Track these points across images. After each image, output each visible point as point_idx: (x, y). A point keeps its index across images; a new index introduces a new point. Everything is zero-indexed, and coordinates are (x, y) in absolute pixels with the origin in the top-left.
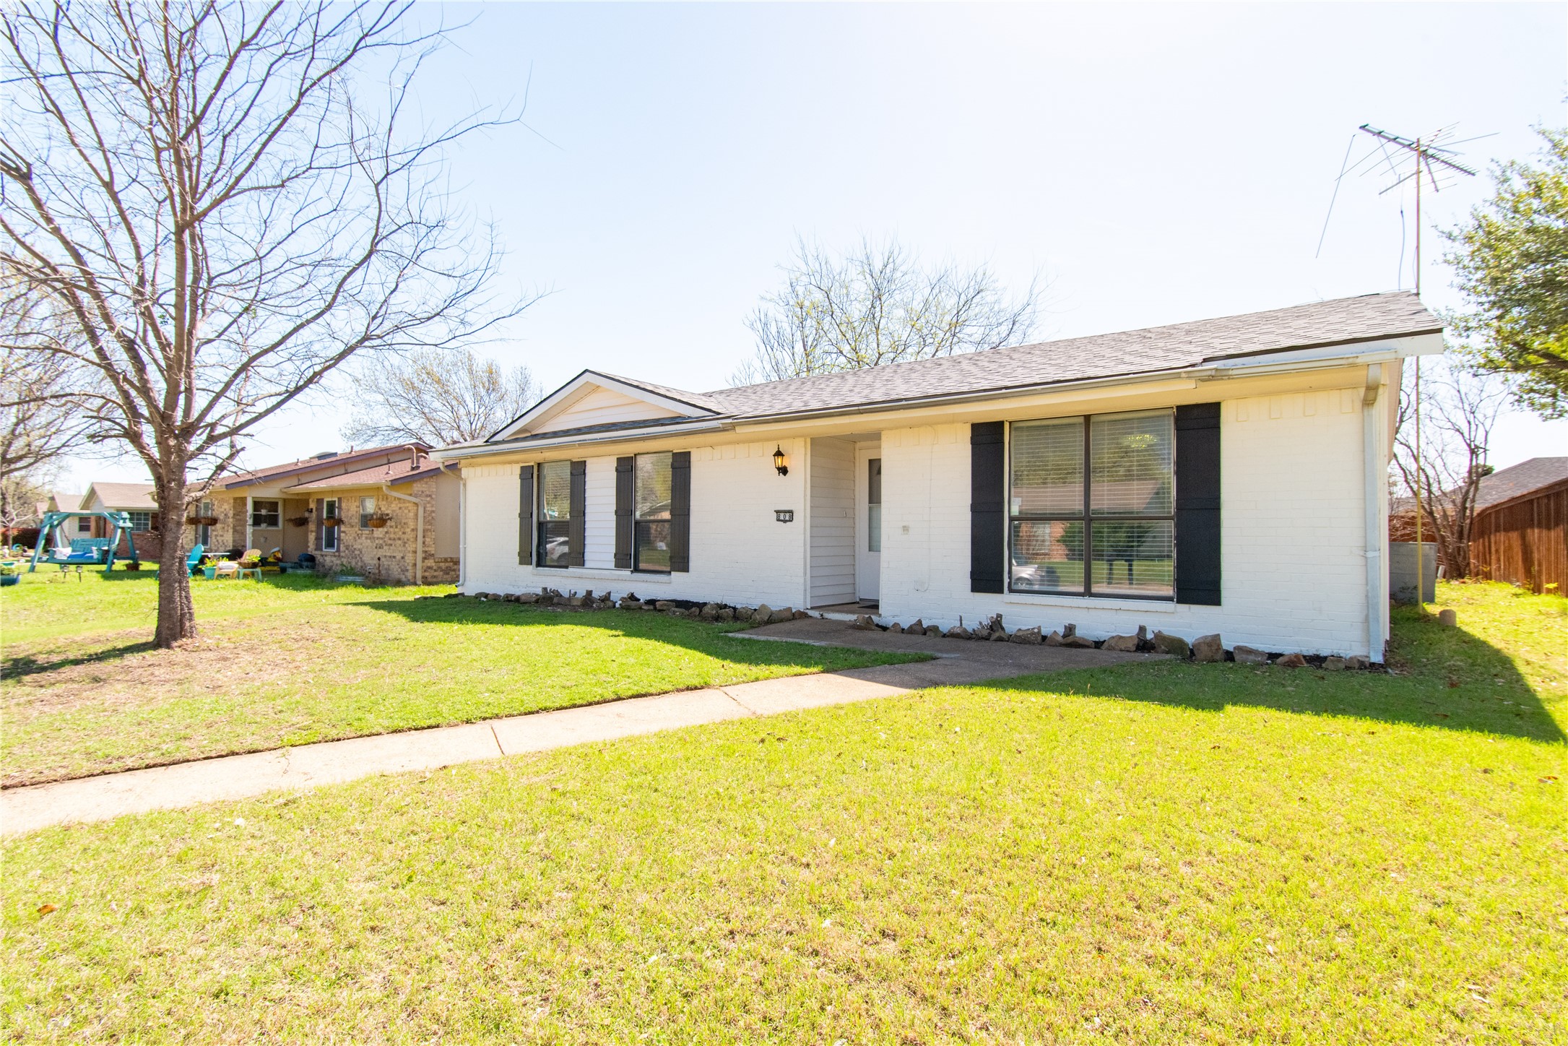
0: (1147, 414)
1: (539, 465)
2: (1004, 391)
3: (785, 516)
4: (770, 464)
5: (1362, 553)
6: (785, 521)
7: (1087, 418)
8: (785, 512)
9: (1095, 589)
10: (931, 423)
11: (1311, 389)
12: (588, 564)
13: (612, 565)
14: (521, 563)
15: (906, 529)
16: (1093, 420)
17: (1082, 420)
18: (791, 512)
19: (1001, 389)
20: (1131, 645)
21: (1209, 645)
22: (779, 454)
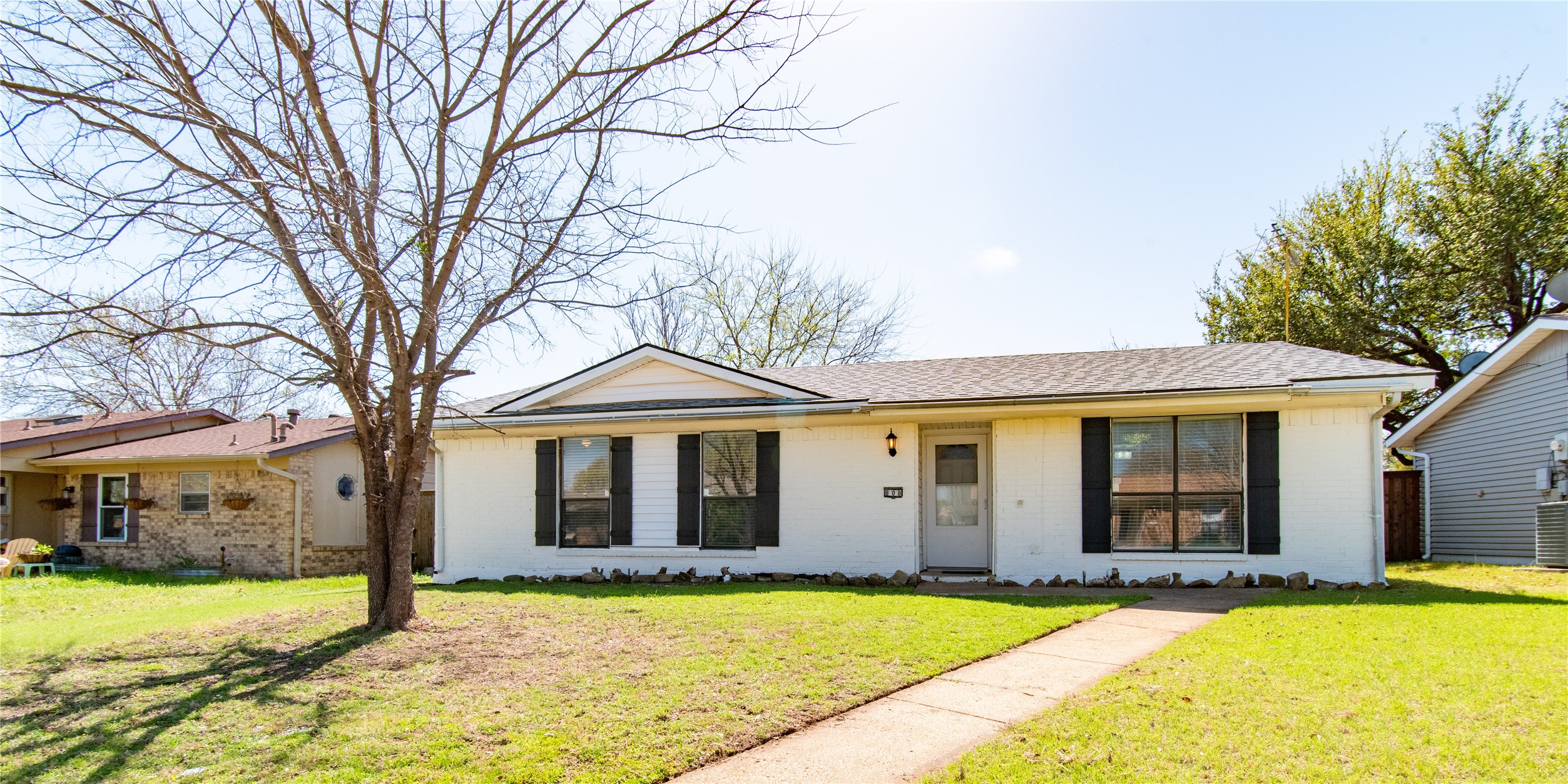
0: (1218, 417)
1: (561, 439)
2: (1144, 394)
3: (893, 493)
4: (884, 446)
5: (1371, 515)
6: (893, 497)
7: (1175, 418)
8: (894, 489)
9: (1180, 548)
10: (1044, 416)
11: (1340, 406)
12: (635, 542)
13: (674, 542)
14: (539, 543)
15: (1020, 502)
16: (1179, 419)
17: (1171, 419)
18: (901, 489)
19: (1142, 392)
20: (1242, 583)
21: (1301, 579)
22: (892, 436)
